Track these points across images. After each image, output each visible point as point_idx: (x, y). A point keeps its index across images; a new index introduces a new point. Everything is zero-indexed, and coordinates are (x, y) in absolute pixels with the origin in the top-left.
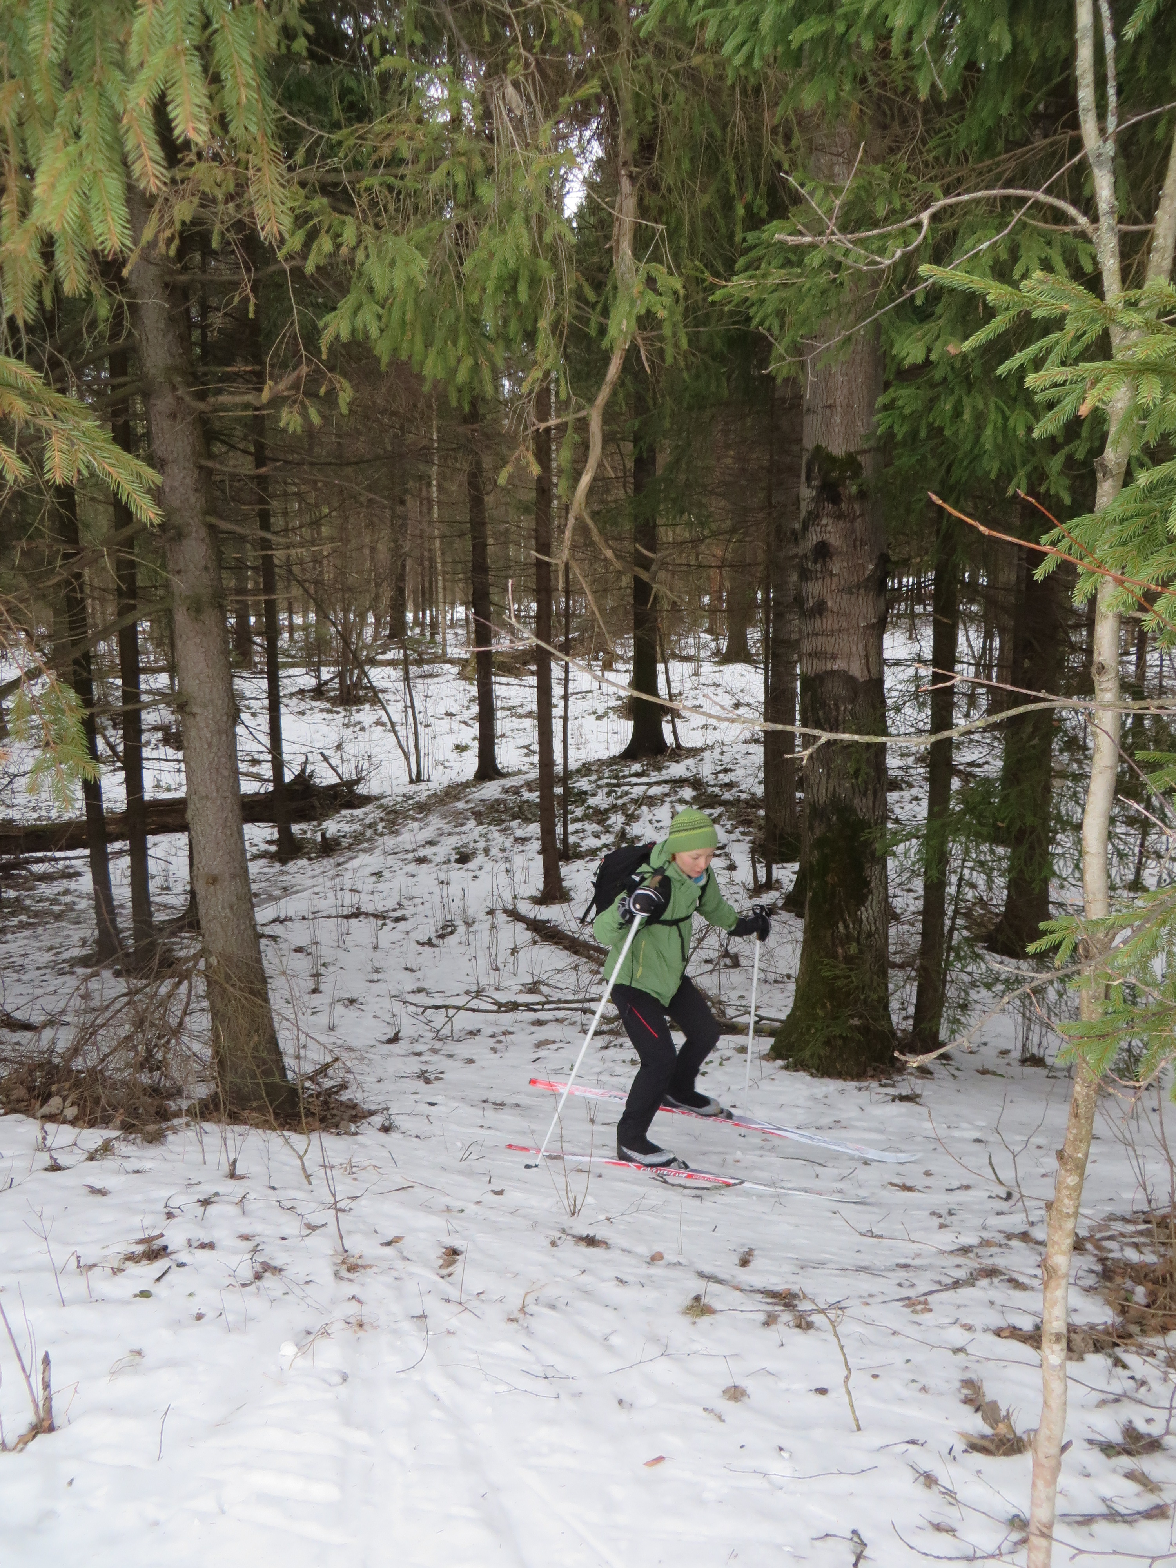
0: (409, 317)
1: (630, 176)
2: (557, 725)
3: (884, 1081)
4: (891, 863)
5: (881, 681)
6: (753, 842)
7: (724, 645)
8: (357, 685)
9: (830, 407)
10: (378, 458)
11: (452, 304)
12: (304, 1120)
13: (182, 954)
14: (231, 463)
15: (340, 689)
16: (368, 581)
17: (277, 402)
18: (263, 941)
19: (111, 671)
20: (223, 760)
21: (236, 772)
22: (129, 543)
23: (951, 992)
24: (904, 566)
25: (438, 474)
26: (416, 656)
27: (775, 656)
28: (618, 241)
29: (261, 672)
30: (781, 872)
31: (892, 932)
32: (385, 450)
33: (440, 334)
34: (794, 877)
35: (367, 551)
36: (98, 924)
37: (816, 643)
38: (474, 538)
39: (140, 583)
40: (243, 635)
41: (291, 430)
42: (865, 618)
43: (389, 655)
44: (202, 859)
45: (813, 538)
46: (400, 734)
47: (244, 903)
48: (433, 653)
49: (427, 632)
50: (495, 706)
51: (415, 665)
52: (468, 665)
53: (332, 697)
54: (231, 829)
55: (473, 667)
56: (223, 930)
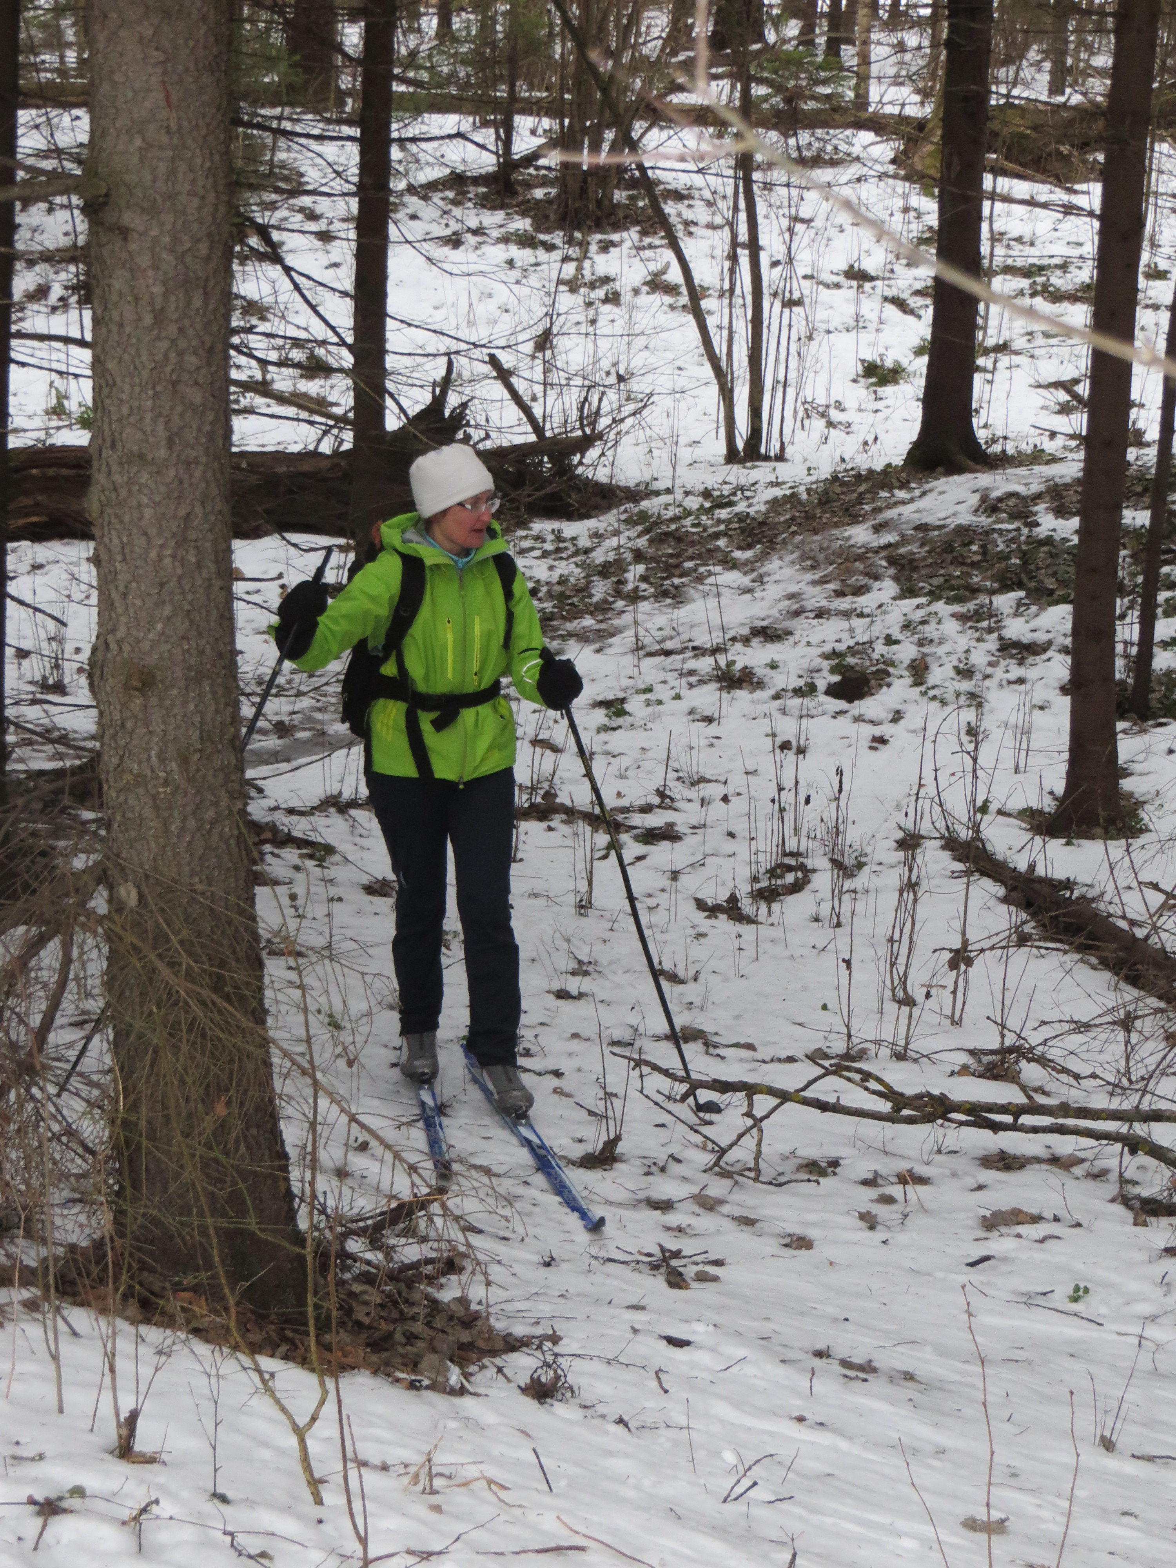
8: (610, 173)
15: (562, 182)
26: (778, 101)
43: (703, 96)
46: (711, 322)
47: (219, 752)
48: (828, 97)
49: (821, 35)
50: (986, 263)
51: (775, 127)
52: (924, 139)
53: (538, 202)
54: (197, 548)
55: (937, 144)
56: (158, 816)
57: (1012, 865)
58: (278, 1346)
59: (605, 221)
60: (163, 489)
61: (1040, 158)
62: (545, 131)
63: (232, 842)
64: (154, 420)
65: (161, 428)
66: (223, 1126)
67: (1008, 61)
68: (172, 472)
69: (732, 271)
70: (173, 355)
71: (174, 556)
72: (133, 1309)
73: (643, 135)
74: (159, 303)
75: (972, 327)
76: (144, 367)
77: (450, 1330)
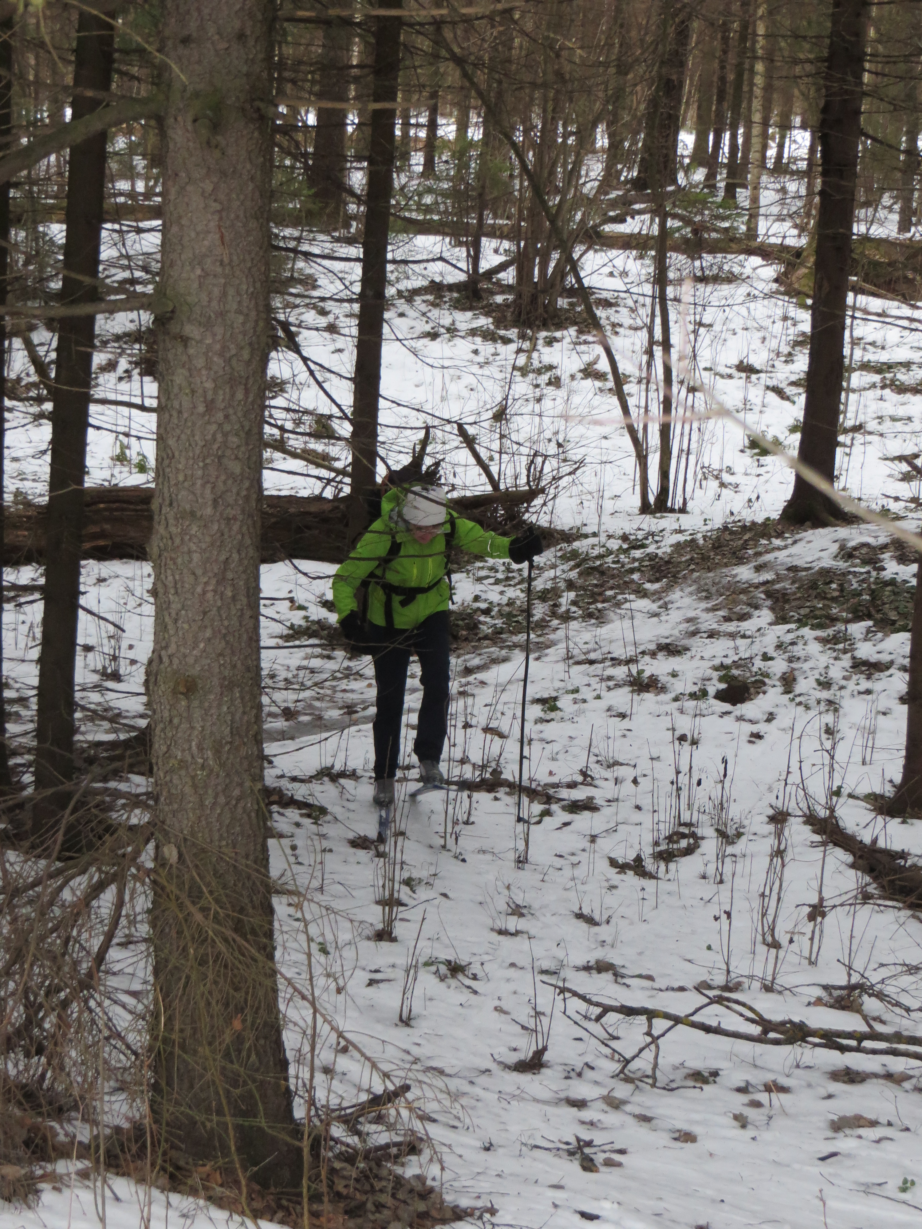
26: (687, 232)
29: (351, 241)
43: (630, 226)
46: (631, 402)
47: (244, 744)
48: (726, 229)
49: (721, 181)
50: (847, 361)
51: (683, 252)
52: (800, 264)
53: (498, 306)
54: (233, 585)
55: (810, 268)
56: (196, 792)
57: (859, 838)
58: (275, 1213)
59: (549, 321)
60: (208, 539)
61: (891, 280)
62: (505, 250)
63: (253, 815)
64: (203, 486)
65: (208, 491)
66: (239, 1039)
67: (867, 204)
68: (216, 527)
69: (649, 365)
70: (219, 437)
71: (215, 591)
72: (164, 1180)
73: (582, 256)
74: (210, 396)
75: (836, 412)
76: (196, 445)
77: (409, 1201)
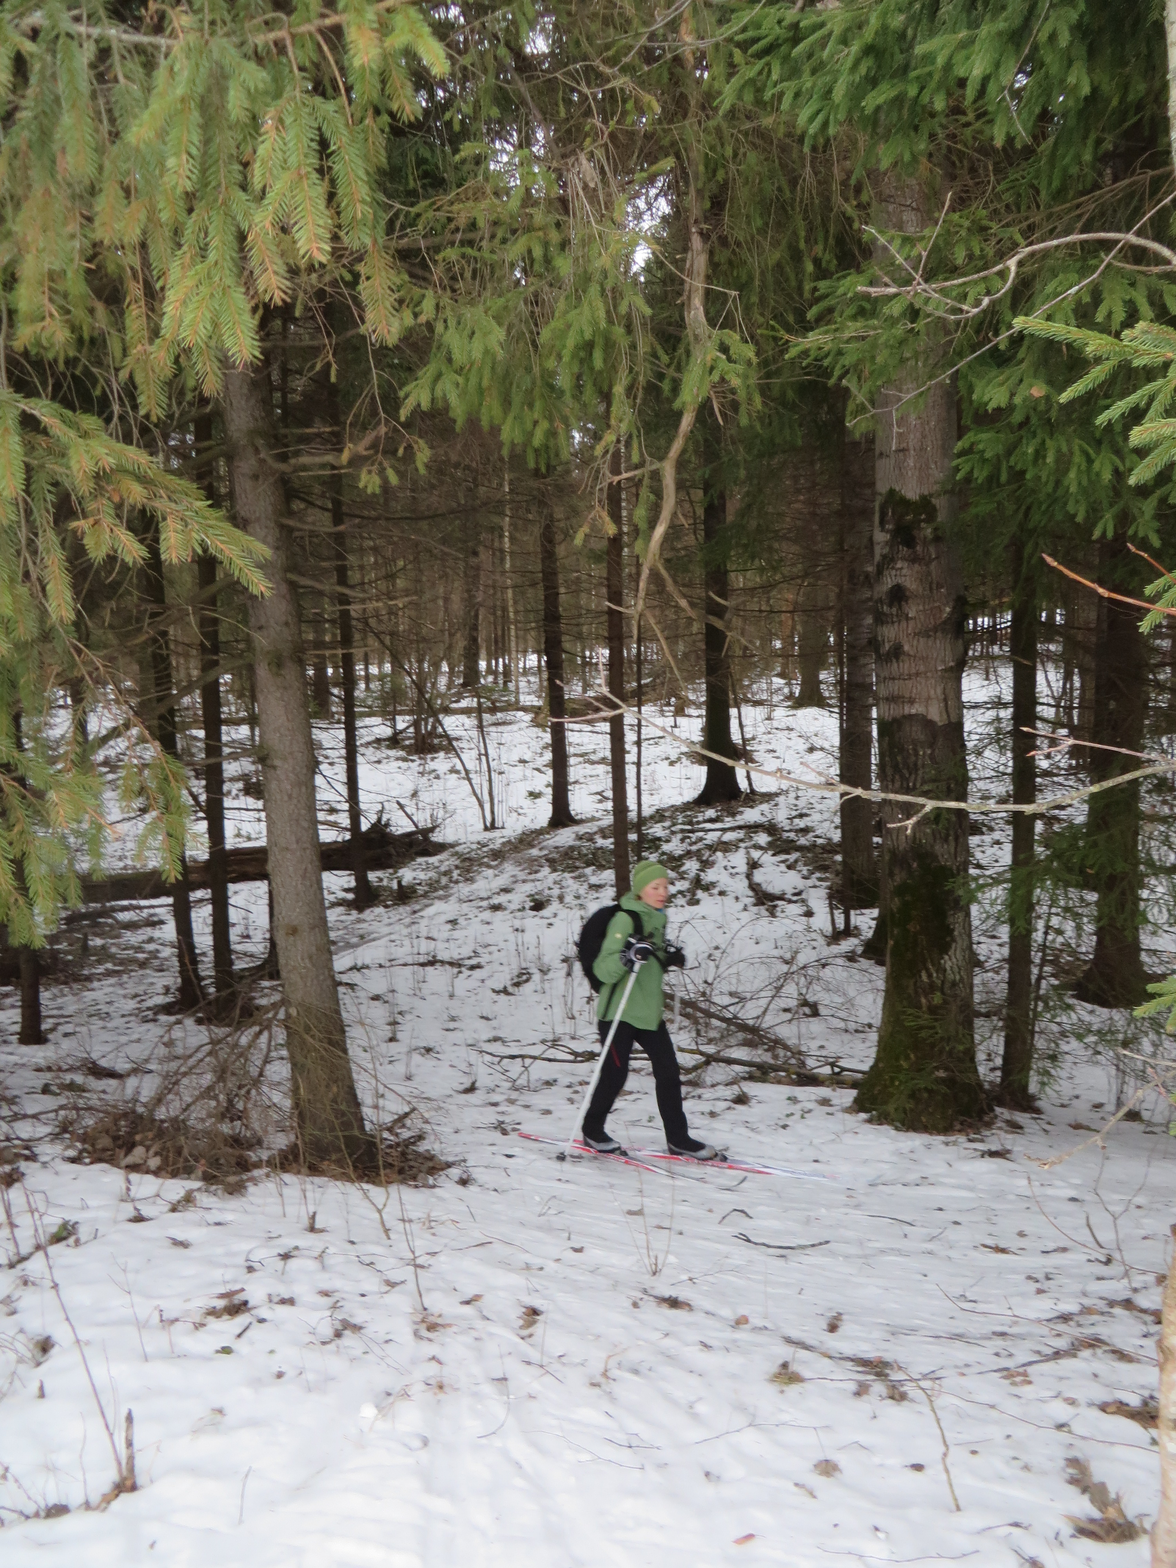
0: (485, 383)
1: (701, 233)
2: (630, 771)
3: (972, 1136)
4: (974, 909)
5: (960, 725)
6: (829, 888)
7: (797, 691)
8: (432, 734)
9: (903, 450)
10: (452, 512)
11: (529, 370)
12: (382, 1172)
13: (263, 1002)
14: (310, 519)
15: (415, 738)
16: (442, 631)
17: (356, 461)
18: (341, 989)
19: (194, 724)
20: (303, 812)
21: (315, 822)
22: (212, 601)
23: (1040, 1043)
24: (981, 607)
25: (511, 524)
26: (489, 704)
27: (849, 699)
28: (689, 298)
29: (339, 722)
30: (860, 918)
31: (977, 980)
32: (459, 504)
33: (517, 399)
34: (873, 924)
35: (441, 602)
36: (180, 972)
37: (895, 687)
38: (546, 588)
39: (222, 638)
40: (321, 687)
41: (369, 491)
42: (943, 661)
43: (464, 704)
44: (282, 909)
45: (889, 581)
46: (473, 782)
48: (506, 701)
49: (501, 680)
50: (568, 753)
51: (488, 713)
52: (541, 712)
53: (407, 746)
55: (546, 714)
59: (432, 750)
60: (296, 859)
61: (582, 716)
62: (408, 720)
63: (331, 987)
64: (291, 835)
65: (293, 837)
66: (336, 1096)
67: (568, 683)
68: (299, 853)
69: (480, 764)
70: (296, 810)
73: (443, 719)
75: (566, 776)
77: (425, 1163)
